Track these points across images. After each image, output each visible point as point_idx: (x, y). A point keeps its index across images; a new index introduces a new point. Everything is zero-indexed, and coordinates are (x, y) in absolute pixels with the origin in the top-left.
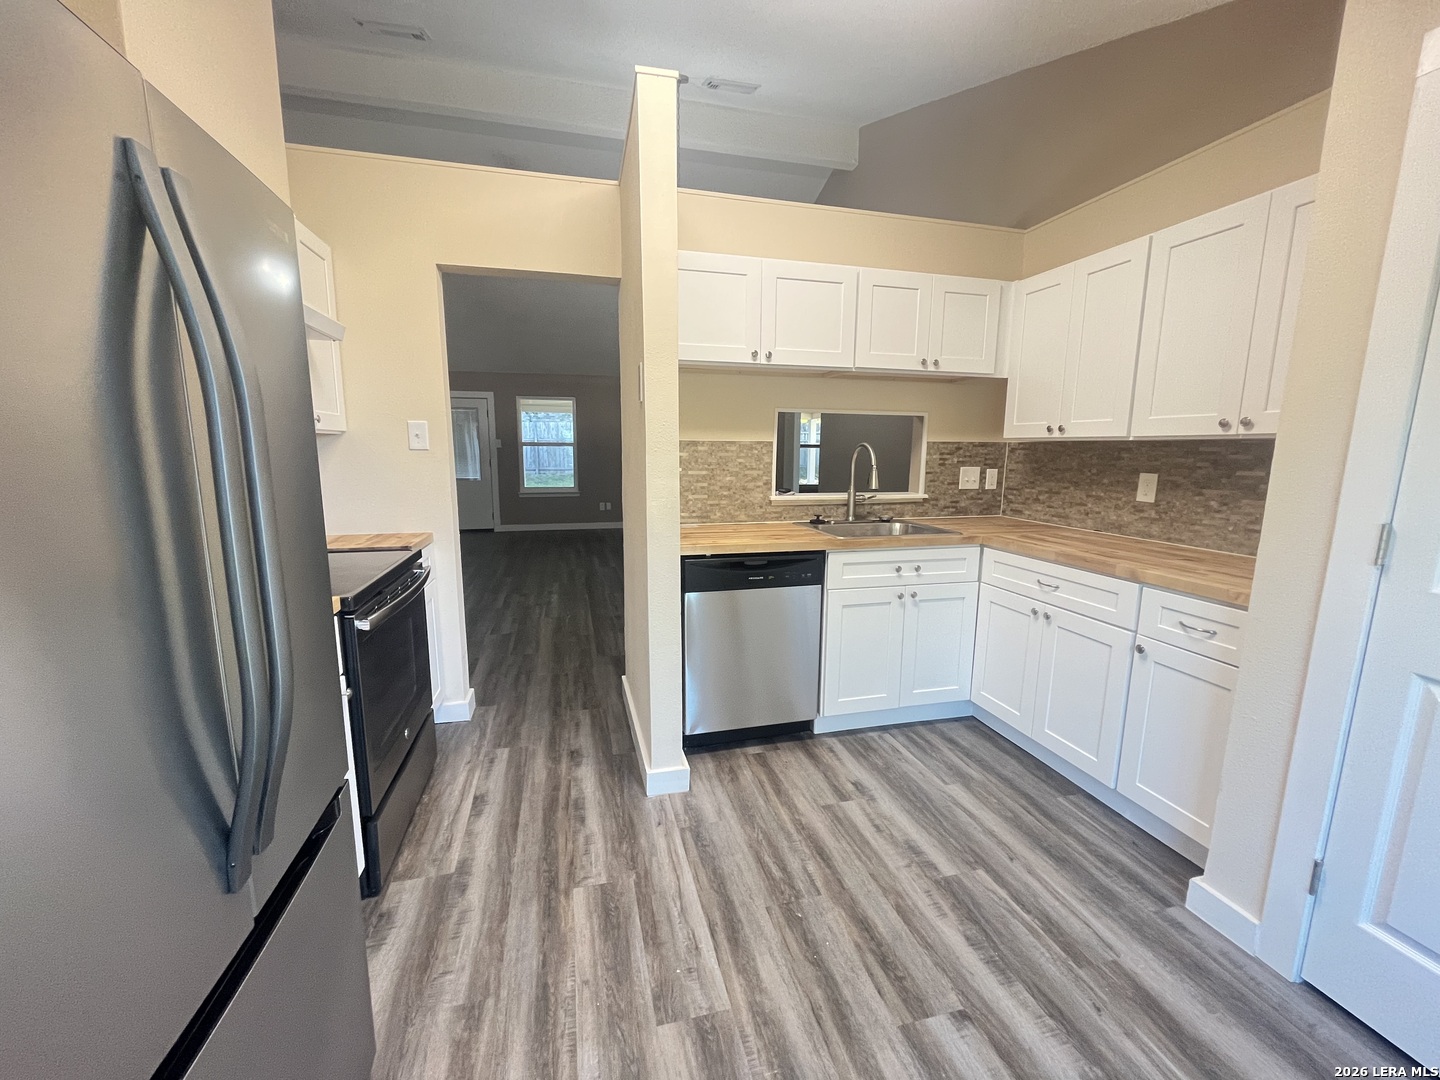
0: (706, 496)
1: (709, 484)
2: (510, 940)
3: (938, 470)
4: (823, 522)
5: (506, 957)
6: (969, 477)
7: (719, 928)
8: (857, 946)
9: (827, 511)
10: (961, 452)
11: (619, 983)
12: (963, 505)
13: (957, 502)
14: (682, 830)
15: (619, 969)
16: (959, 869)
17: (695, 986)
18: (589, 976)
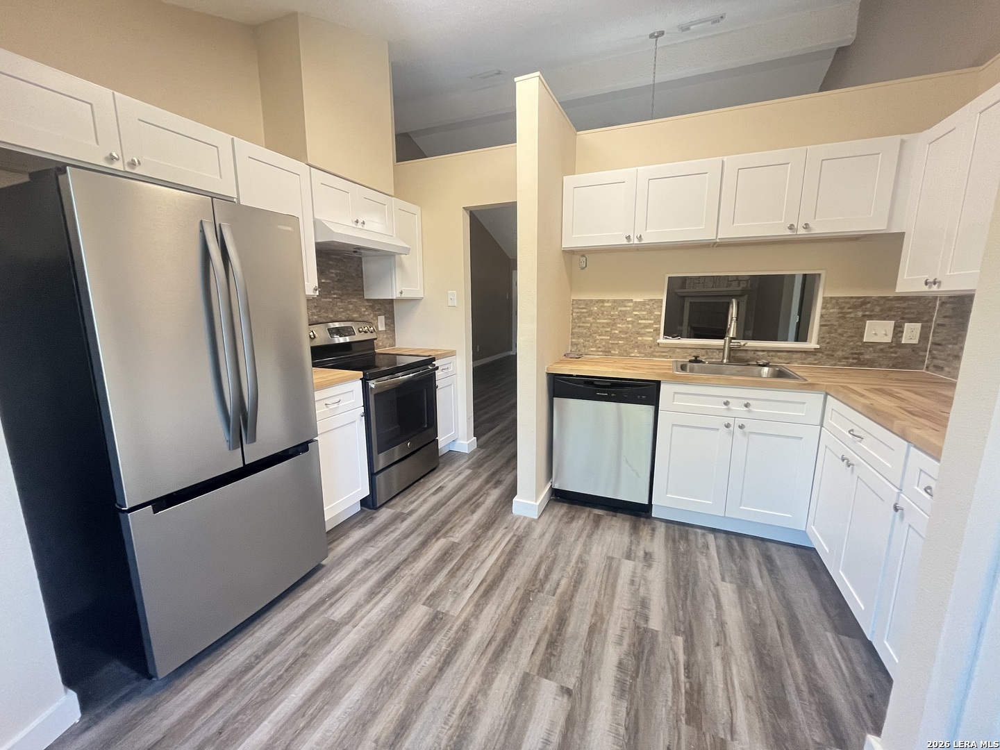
0: (609, 338)
1: (612, 329)
2: (402, 546)
3: (836, 323)
4: (700, 362)
5: (395, 551)
6: (878, 331)
7: (485, 585)
8: (546, 628)
9: (710, 354)
10: (869, 306)
11: (424, 581)
12: (867, 357)
13: (861, 354)
14: (514, 535)
15: (429, 576)
16: (665, 629)
17: (451, 599)
18: (416, 573)
